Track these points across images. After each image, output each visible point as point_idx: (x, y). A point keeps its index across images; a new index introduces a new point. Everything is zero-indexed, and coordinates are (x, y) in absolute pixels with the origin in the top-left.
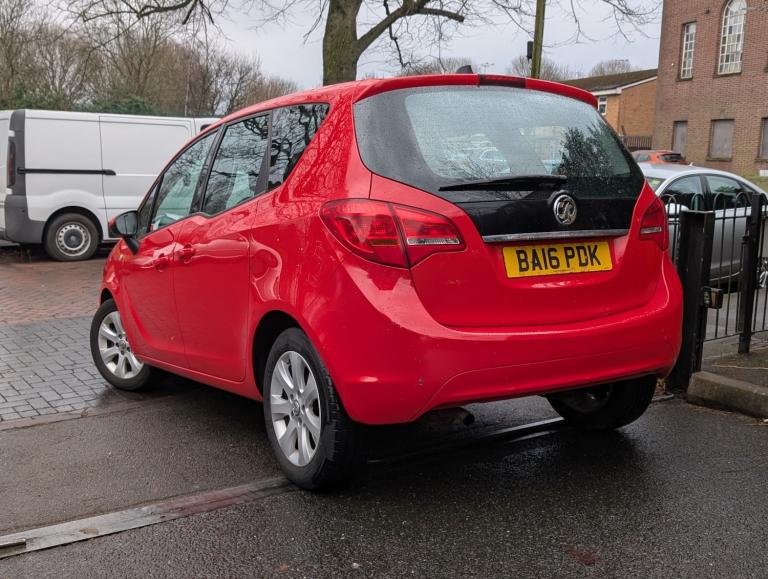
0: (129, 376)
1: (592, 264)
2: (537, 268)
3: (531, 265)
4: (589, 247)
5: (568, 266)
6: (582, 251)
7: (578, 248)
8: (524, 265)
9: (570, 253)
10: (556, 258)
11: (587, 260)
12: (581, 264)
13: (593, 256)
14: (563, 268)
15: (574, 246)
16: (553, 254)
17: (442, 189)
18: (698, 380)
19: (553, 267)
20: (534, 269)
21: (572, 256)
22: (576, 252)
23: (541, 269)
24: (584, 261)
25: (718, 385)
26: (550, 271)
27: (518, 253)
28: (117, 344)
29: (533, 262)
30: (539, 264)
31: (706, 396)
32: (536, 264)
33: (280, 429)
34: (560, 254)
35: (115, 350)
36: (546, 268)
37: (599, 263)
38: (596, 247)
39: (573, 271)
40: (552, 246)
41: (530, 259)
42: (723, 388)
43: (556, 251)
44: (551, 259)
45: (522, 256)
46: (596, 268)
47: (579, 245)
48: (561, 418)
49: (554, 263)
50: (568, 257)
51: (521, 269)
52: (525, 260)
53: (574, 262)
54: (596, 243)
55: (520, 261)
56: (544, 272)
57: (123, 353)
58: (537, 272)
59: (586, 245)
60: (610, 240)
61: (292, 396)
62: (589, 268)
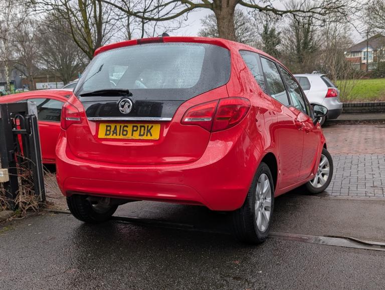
1: (147, 135)
2: (115, 135)
3: (112, 133)
4: (148, 127)
5: (132, 135)
6: (143, 128)
7: (141, 127)
8: (108, 133)
9: (135, 128)
10: (127, 131)
11: (144, 133)
12: (140, 135)
13: (149, 131)
14: (129, 136)
15: (139, 125)
16: (125, 128)
19: (123, 135)
20: (113, 135)
22: (139, 128)
23: (116, 135)
24: (142, 133)
26: (121, 137)
27: (107, 126)
29: (113, 131)
32: (115, 132)
34: (129, 129)
36: (120, 135)
37: (151, 135)
38: (152, 127)
39: (134, 138)
40: (126, 125)
43: (127, 127)
44: (123, 130)
45: (109, 128)
46: (149, 137)
47: (142, 125)
50: (133, 131)
51: (106, 135)
52: (110, 131)
54: (153, 125)
55: (107, 130)
56: (118, 137)
58: (115, 137)
59: (146, 126)
62: (145, 137)
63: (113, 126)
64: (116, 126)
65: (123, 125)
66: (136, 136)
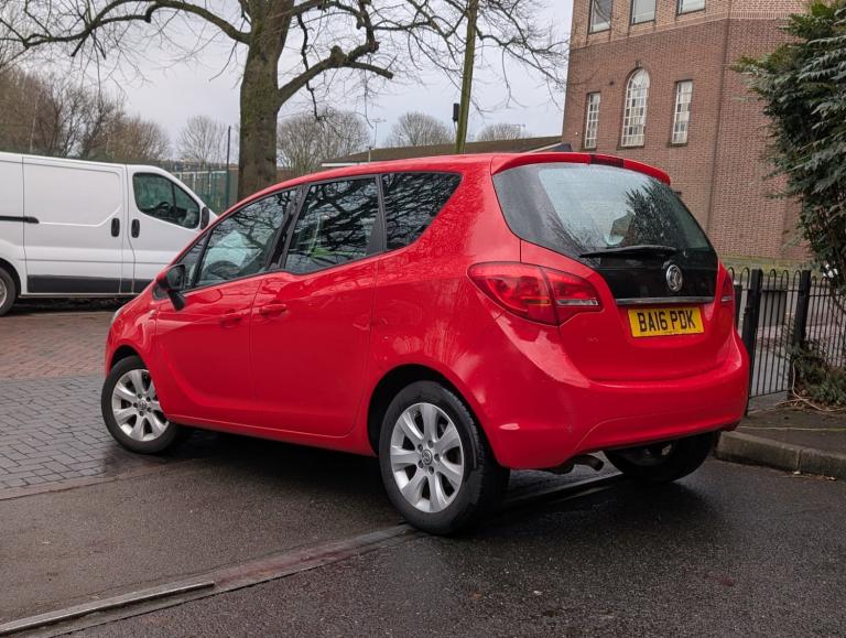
0: (149, 438)
1: (690, 327)
2: (653, 329)
3: (648, 326)
4: (687, 312)
5: (674, 328)
6: (682, 315)
8: (643, 326)
9: (674, 316)
10: (664, 321)
11: (686, 323)
12: (682, 327)
13: (690, 320)
14: (670, 330)
15: (676, 310)
16: (663, 317)
17: (582, 256)
18: (727, 438)
19: (664, 329)
20: (650, 330)
21: (676, 320)
22: (678, 316)
23: (655, 330)
24: (684, 324)
25: (747, 442)
26: (662, 332)
27: (639, 315)
28: (135, 405)
29: (650, 323)
31: (736, 452)
32: (652, 326)
33: (402, 480)
34: (667, 317)
35: (132, 411)
36: (659, 329)
37: (694, 327)
38: (691, 312)
39: (677, 333)
40: (661, 310)
41: (647, 321)
42: (751, 444)
43: (663, 313)
44: (662, 321)
47: (680, 309)
48: (620, 473)
49: (664, 325)
50: (673, 320)
51: (642, 330)
52: (644, 322)
53: (677, 324)
54: (691, 309)
55: (641, 322)
56: (657, 333)
57: (141, 414)
58: (653, 333)
60: (700, 305)
61: (420, 446)
63: (646, 314)
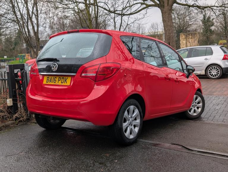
2: (50, 82)
3: (49, 81)
4: (65, 78)
5: (58, 83)
6: (63, 79)
7: (62, 78)
9: (60, 79)
10: (56, 80)
11: (63, 82)
12: (62, 83)
13: (65, 81)
14: (57, 83)
15: (61, 77)
16: (55, 79)
19: (54, 82)
21: (60, 80)
24: (62, 82)
26: (53, 83)
27: (48, 78)
30: (51, 81)
32: (50, 81)
37: (66, 83)
38: (67, 78)
39: (59, 84)
40: (56, 77)
41: (50, 79)
43: (56, 78)
44: (55, 80)
45: (48, 79)
46: (65, 84)
49: (55, 81)
50: (59, 80)
51: (47, 82)
52: (48, 80)
53: (60, 82)
55: (47, 80)
58: (50, 83)
59: (65, 77)
60: (71, 76)
62: (63, 84)
63: (50, 77)
64: (51, 78)
65: (54, 77)
66: (60, 83)
